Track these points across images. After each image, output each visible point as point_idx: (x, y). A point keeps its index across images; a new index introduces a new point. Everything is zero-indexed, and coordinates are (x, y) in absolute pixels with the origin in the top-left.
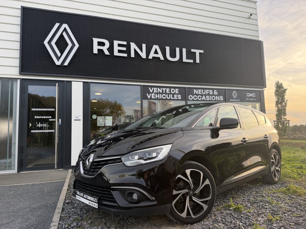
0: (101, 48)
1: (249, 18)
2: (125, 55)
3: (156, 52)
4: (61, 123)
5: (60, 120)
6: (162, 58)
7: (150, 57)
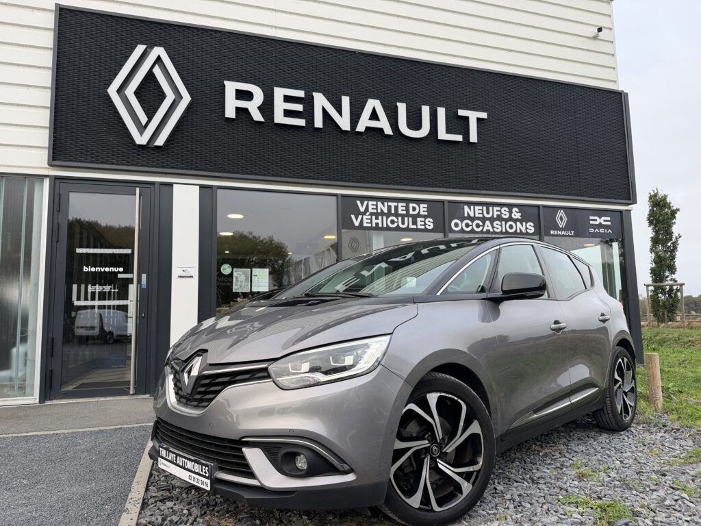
0: (243, 104)
1: (595, 38)
2: (301, 122)
3: (374, 116)
4: (145, 283)
5: (144, 277)
6: (388, 131)
7: (361, 128)
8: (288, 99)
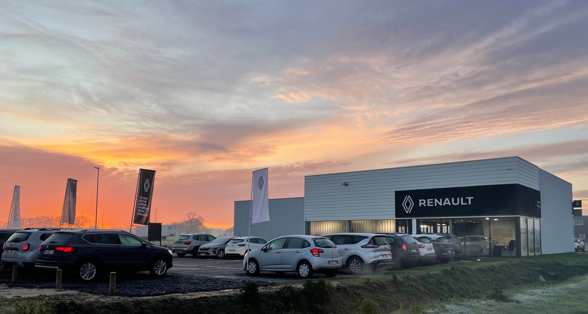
0: (422, 203)
2: (433, 205)
3: (447, 202)
6: (450, 204)
7: (444, 205)
8: (430, 201)
